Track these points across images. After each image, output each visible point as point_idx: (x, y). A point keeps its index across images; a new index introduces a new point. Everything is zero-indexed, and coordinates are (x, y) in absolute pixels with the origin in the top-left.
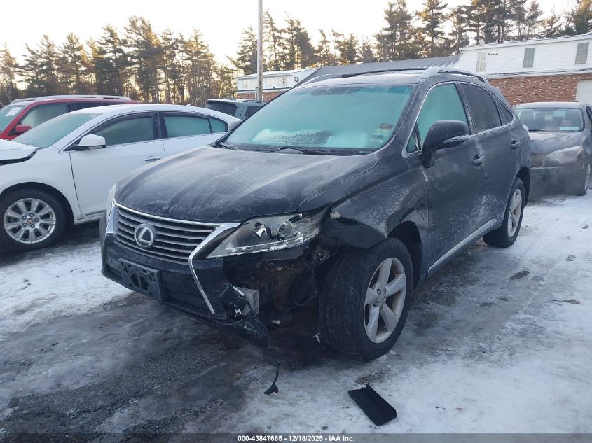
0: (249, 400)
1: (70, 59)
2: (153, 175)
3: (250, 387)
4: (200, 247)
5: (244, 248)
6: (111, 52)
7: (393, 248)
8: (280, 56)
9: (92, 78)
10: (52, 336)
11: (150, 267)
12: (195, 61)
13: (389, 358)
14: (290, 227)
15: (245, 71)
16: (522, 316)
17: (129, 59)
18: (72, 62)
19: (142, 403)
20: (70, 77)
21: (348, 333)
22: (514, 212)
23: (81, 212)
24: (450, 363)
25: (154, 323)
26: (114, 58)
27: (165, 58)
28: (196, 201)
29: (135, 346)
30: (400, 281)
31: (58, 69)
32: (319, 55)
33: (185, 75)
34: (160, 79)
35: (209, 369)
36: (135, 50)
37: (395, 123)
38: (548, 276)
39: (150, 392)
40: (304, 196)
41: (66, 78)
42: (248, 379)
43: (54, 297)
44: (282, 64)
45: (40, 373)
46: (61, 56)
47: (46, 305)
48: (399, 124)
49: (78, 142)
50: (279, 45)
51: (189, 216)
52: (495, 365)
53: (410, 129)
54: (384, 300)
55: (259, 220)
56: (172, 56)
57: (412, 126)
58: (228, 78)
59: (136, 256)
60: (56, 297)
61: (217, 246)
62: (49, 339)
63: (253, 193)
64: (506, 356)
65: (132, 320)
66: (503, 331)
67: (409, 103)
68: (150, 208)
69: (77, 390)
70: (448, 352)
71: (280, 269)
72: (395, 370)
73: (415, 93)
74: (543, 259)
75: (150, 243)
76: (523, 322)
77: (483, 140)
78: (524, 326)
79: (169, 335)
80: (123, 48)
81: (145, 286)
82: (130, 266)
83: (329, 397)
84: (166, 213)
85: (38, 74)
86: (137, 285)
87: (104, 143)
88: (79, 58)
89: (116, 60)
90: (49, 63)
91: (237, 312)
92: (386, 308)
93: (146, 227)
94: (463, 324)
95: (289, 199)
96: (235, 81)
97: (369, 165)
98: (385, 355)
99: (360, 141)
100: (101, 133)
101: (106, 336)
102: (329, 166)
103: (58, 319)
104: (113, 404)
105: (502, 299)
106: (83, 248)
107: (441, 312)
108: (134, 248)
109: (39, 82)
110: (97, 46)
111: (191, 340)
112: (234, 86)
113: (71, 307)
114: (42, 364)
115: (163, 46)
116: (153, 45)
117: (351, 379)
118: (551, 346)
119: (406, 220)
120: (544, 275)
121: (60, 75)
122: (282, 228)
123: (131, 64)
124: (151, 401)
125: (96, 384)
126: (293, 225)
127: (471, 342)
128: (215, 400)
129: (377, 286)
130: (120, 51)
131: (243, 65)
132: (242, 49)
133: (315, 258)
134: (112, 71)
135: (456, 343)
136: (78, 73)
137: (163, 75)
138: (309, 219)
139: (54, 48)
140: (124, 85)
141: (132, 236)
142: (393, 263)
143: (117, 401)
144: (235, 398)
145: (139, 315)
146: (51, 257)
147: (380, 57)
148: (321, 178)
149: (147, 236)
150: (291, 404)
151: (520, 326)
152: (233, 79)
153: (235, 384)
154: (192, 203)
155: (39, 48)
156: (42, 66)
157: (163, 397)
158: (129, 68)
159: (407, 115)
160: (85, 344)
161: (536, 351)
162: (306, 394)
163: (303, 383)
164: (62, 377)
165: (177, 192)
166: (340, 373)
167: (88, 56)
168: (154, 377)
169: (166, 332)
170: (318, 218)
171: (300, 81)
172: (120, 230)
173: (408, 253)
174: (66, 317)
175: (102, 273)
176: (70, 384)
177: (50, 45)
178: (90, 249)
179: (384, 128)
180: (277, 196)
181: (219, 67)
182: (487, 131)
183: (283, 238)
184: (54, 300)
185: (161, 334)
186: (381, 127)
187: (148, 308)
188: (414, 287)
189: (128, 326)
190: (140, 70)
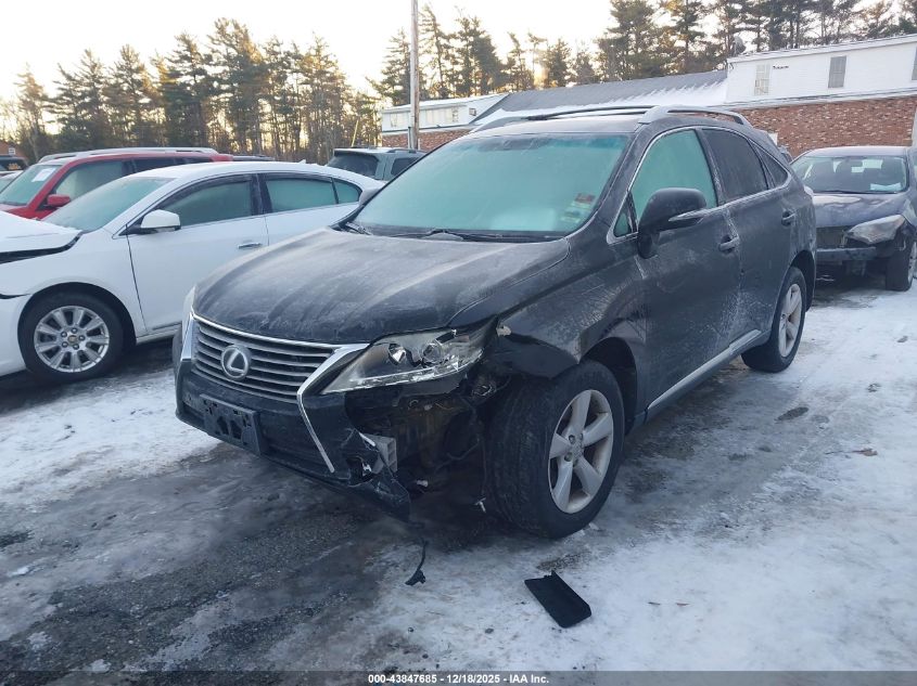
0: (385, 593)
1: (125, 87)
2: (248, 274)
3: (387, 575)
4: (312, 378)
5: (375, 379)
6: (188, 74)
7: (591, 375)
8: (448, 76)
9: (159, 115)
10: (108, 505)
11: (243, 406)
12: (318, 85)
13: (588, 533)
14: (440, 348)
15: (394, 100)
16: (789, 473)
17: (216, 84)
18: (131, 91)
19: (235, 597)
20: (126, 114)
21: (526, 498)
22: (790, 319)
23: (145, 326)
24: (675, 541)
25: (252, 487)
26: (192, 83)
27: (271, 82)
28: (307, 312)
29: (225, 520)
30: (605, 423)
31: (107, 102)
32: (508, 72)
33: (302, 108)
34: (263, 114)
35: (330, 551)
36: (225, 71)
37: (597, 193)
38: (835, 414)
39: (245, 583)
40: (460, 304)
41: (119, 115)
42: (384, 564)
43: (109, 451)
44: (452, 88)
45: (92, 558)
46: (113, 82)
47: (98, 461)
48: (603, 195)
49: (140, 221)
50: (447, 58)
51: (298, 333)
52: (741, 544)
53: (620, 202)
54: (581, 451)
55: (395, 339)
56: (281, 79)
57: (622, 197)
58: (368, 111)
59: (225, 391)
60: (112, 450)
61: (336, 377)
62: (103, 510)
63: (387, 300)
64: (758, 531)
65: (221, 483)
66: (759, 496)
67: (620, 162)
68: (243, 323)
69: (144, 579)
70: (674, 526)
71: (427, 408)
72: (595, 552)
73: (629, 147)
74: (831, 388)
75: (243, 372)
76: (789, 483)
77: (736, 213)
78: (790, 489)
79: (275, 503)
80: (206, 67)
81: (237, 433)
82: (215, 405)
83: (499, 589)
84: (265, 330)
85: (76, 110)
86: (226, 432)
87: (178, 223)
88: (139, 84)
89: (197, 86)
90: (93, 93)
91: (365, 468)
92: (584, 463)
93: (238, 349)
94: (700, 486)
95: (438, 309)
96: (379, 116)
97: (556, 258)
98: (582, 531)
99: (545, 221)
100: (173, 207)
101: (184, 506)
102: (497, 259)
103: (114, 481)
104: (194, 600)
105: (762, 449)
106: (148, 378)
107: (669, 469)
108: (222, 380)
109: (78, 122)
110: (167, 65)
111: (303, 511)
112: (378, 124)
113: (133, 464)
114: (95, 544)
115: (267, 62)
116: (252, 62)
117: (531, 564)
118: (826, 516)
119: (610, 335)
120: (830, 413)
121: (110, 111)
122: (429, 350)
123: (219, 92)
124: (246, 596)
125: (170, 572)
126: (444, 346)
127: (709, 512)
128: (337, 594)
129: (570, 430)
130: (201, 72)
131: (391, 90)
132: (389, 65)
133: (476, 392)
134: (189, 104)
135: (687, 514)
136: (138, 108)
137: (268, 108)
138: (467, 337)
139: (102, 70)
140: (209, 125)
141: (218, 362)
142: (592, 397)
143: (199, 597)
144: (364, 590)
145: (232, 476)
146: (103, 391)
147: (604, 74)
148: (484, 277)
149: (239, 362)
150: (444, 599)
151: (785, 489)
152: (376, 112)
153: (364, 571)
154: (302, 315)
155: (78, 70)
156: (83, 97)
157: (265, 589)
158: (215, 98)
159: (617, 180)
160: (153, 517)
161: (804, 523)
162: (465, 584)
163: (462, 569)
164: (123, 563)
165: (281, 300)
166: (516, 555)
167: (152, 80)
168: (251, 563)
169: (270, 499)
170: (479, 335)
171: (479, 114)
172: (200, 354)
173: (615, 383)
174: (126, 479)
175: (177, 414)
176: (135, 572)
177: (96, 65)
178: (159, 379)
179: (581, 201)
180: (422, 305)
181: (354, 95)
182: (745, 199)
183: (429, 364)
184: (109, 455)
185: (264, 501)
186: (577, 200)
187: (243, 465)
188: (627, 433)
189: (214, 492)
190: (232, 101)
